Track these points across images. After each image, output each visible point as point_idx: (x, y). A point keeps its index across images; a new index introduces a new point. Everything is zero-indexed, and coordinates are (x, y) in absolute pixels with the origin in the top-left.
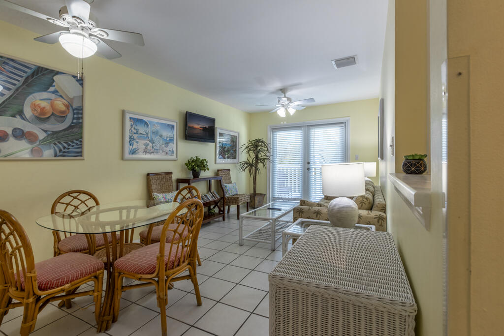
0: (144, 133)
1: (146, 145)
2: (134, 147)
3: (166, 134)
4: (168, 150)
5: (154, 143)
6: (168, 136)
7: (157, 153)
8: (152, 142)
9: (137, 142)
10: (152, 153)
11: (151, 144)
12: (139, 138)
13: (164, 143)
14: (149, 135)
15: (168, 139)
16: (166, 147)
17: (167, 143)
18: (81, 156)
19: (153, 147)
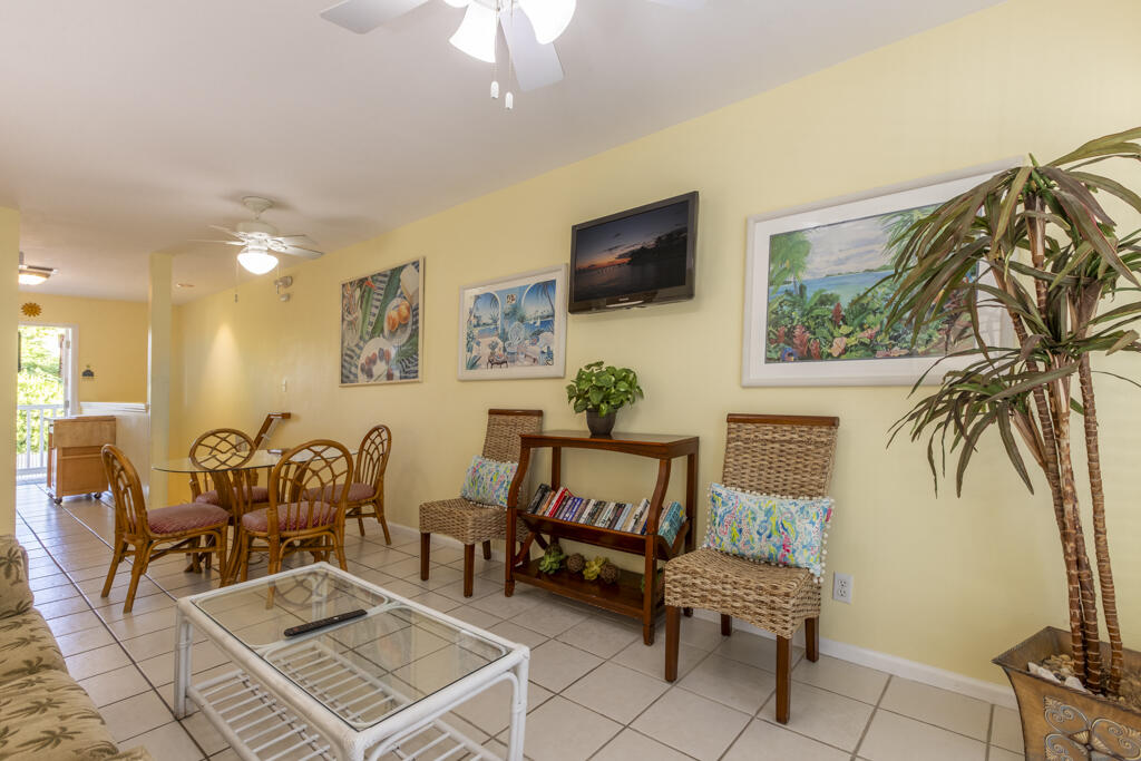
0: (491, 321)
1: (493, 346)
2: (474, 353)
3: (533, 309)
4: (539, 350)
5: (507, 339)
6: (539, 314)
7: (514, 361)
8: (504, 337)
9: (478, 344)
10: (503, 363)
11: (501, 343)
12: (482, 334)
13: (529, 333)
14: (499, 323)
15: (538, 324)
16: (533, 344)
17: (537, 334)
18: (416, 377)
19: (505, 350)
